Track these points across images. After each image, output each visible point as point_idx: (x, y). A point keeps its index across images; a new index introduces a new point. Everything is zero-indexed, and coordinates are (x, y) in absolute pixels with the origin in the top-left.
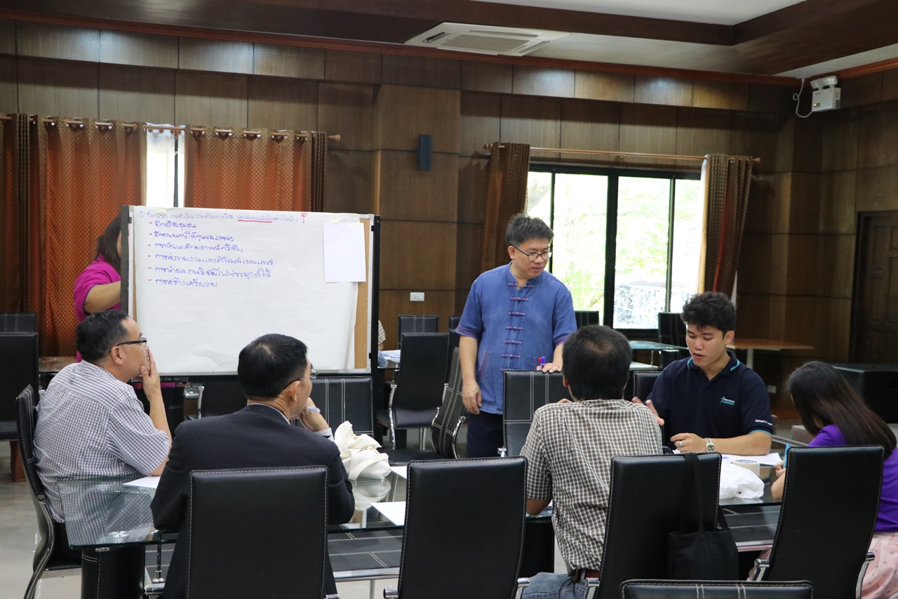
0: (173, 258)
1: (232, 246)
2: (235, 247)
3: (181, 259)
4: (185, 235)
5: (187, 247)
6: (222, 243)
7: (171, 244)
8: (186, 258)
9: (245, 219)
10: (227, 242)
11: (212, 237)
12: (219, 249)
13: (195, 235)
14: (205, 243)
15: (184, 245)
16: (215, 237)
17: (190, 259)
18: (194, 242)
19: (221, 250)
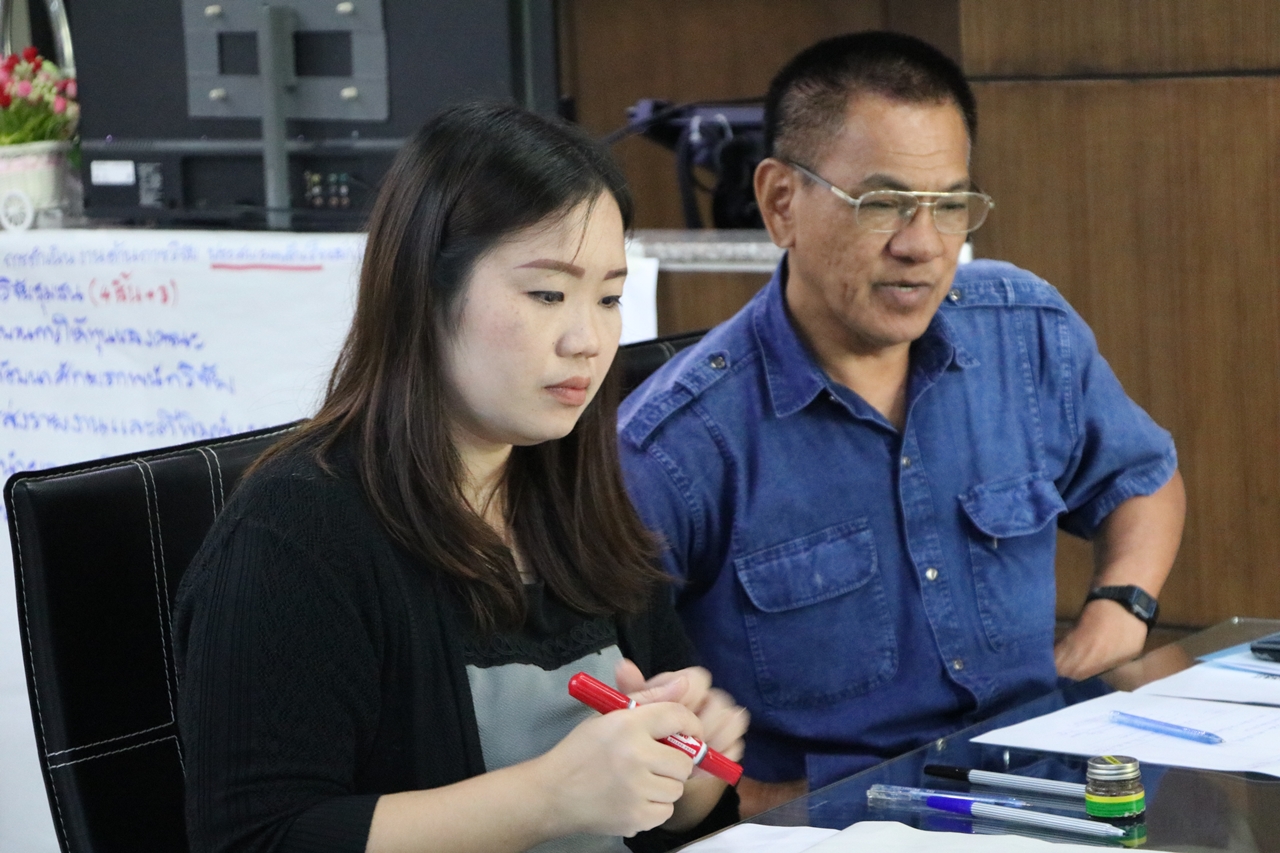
0: (20, 420)
1: (198, 368)
2: (208, 374)
3: (43, 423)
4: (54, 328)
5: (62, 375)
6: (169, 357)
7: (11, 367)
8: (61, 418)
9: (235, 262)
10: (182, 353)
11: (134, 337)
12: (159, 382)
13: (84, 328)
14: (118, 358)
15: (54, 371)
16: (144, 337)
17: (73, 423)
18: (85, 357)
19: (165, 385)
